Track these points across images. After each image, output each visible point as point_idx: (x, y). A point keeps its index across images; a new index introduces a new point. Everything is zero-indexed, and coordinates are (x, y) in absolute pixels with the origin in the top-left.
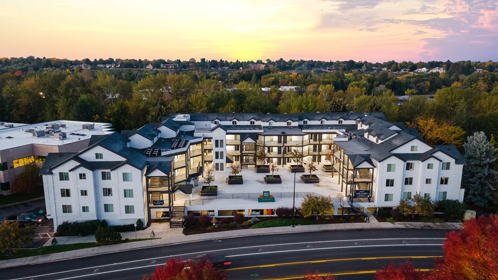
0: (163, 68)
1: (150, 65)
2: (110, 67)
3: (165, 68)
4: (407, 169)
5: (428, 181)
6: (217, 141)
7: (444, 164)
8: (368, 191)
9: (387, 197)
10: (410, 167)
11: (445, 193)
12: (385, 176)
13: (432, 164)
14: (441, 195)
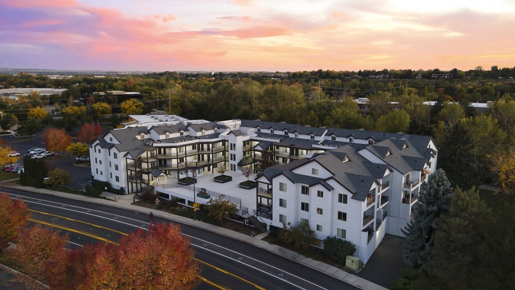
0: (434, 78)
2: (379, 78)
3: (436, 79)
4: (303, 192)
5: (320, 211)
6: (231, 144)
7: (340, 195)
8: (270, 208)
9: (282, 218)
10: (305, 191)
11: (344, 232)
12: (277, 195)
13: (322, 192)
14: (341, 232)
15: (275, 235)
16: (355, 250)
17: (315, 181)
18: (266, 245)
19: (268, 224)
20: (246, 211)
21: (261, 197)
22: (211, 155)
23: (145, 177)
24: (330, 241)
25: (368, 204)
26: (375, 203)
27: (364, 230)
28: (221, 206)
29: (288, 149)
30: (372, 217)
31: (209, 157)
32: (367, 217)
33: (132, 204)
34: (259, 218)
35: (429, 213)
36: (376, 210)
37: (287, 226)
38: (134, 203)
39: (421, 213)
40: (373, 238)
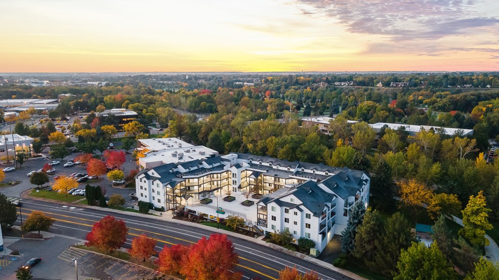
0: (393, 86)
1: (380, 83)
2: (344, 85)
3: (394, 87)
4: (286, 212)
5: (295, 223)
6: (233, 174)
7: (307, 214)
8: (266, 221)
9: (273, 227)
10: (287, 211)
11: (309, 234)
12: (270, 213)
13: (297, 213)
14: (307, 235)
15: (268, 237)
16: (315, 245)
17: (292, 206)
18: (264, 243)
19: (265, 231)
20: (250, 223)
21: (260, 214)
22: (219, 182)
23: (178, 199)
24: (301, 240)
25: (322, 219)
26: (327, 218)
27: (320, 234)
28: (235, 220)
29: (273, 178)
30: (325, 226)
31: (217, 183)
32: (322, 226)
33: (173, 218)
34: (258, 227)
35: (354, 224)
36: (327, 221)
37: (277, 232)
38: (174, 218)
39: (351, 223)
40: (326, 237)
